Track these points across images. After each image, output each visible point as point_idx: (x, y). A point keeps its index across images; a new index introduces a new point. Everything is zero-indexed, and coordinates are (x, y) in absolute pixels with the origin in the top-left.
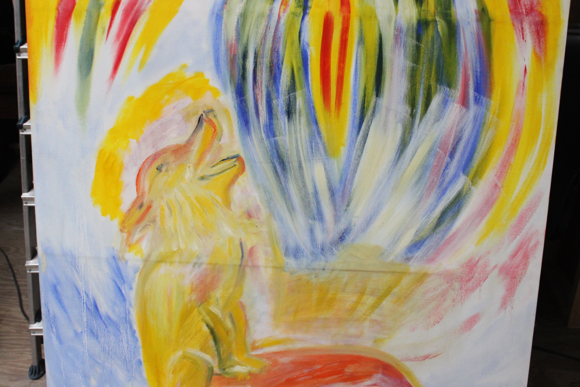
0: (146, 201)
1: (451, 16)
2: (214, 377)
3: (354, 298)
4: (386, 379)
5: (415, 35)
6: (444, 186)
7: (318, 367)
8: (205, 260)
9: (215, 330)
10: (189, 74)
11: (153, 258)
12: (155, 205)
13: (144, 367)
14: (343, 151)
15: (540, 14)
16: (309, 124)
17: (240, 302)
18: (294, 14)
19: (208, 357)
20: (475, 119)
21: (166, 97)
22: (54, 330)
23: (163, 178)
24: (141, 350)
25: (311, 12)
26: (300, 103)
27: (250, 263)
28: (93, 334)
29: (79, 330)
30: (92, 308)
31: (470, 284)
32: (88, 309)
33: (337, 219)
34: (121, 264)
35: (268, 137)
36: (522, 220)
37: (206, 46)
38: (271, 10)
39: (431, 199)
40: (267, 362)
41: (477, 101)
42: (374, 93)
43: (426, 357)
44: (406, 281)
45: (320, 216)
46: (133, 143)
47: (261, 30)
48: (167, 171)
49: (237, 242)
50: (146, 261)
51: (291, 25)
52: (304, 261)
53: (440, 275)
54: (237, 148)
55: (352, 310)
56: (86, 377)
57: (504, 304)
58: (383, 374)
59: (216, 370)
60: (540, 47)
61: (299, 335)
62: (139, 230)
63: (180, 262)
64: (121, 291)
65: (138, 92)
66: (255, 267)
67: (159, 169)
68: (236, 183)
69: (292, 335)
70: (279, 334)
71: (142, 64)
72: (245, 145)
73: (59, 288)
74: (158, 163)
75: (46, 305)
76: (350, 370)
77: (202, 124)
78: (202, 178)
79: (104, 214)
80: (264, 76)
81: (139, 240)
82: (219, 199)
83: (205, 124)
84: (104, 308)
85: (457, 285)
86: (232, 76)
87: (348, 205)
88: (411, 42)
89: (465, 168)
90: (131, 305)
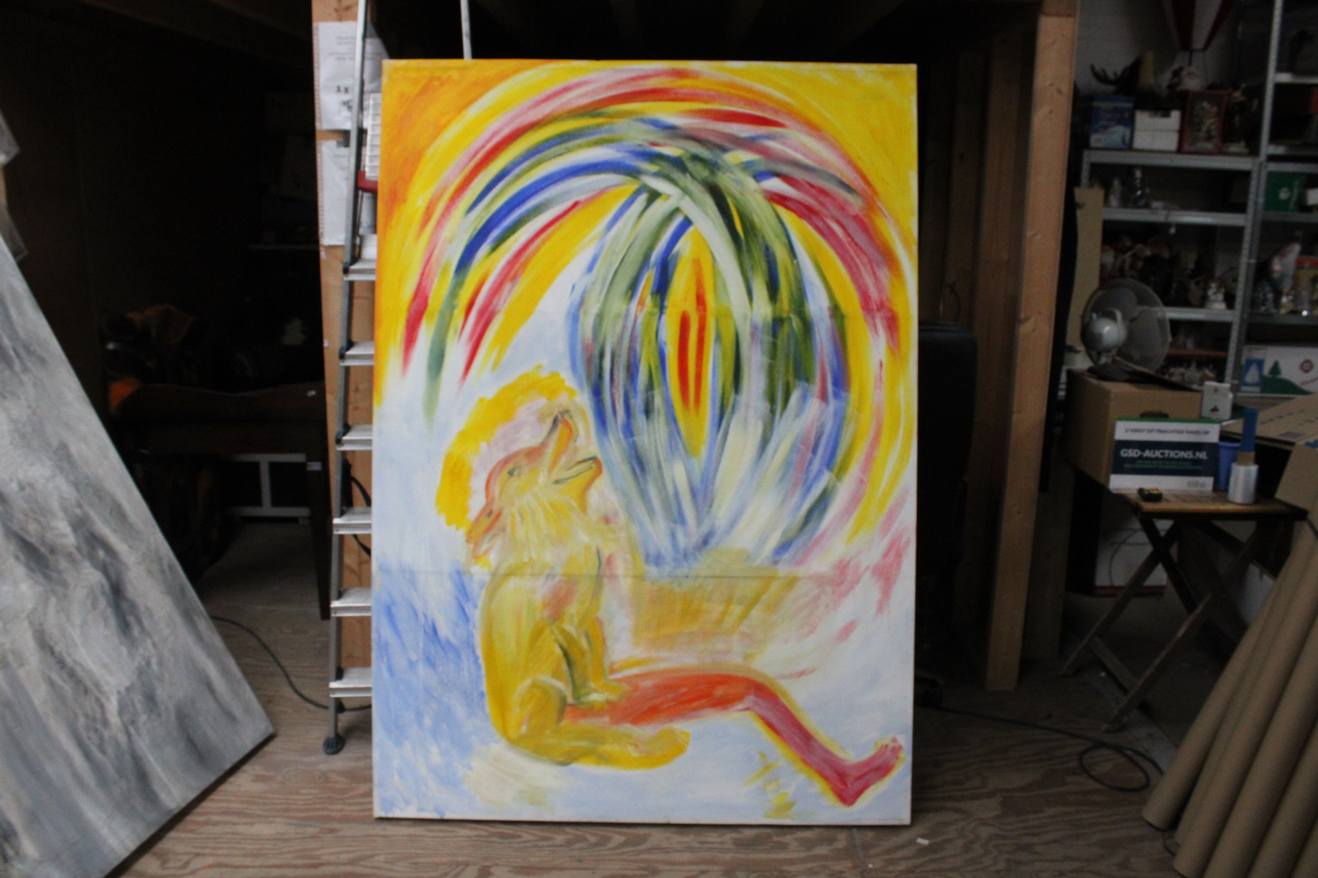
0: (495, 508)
1: (804, 313)
2: (568, 709)
3: (720, 608)
4: (759, 701)
5: (770, 332)
6: (809, 482)
7: (684, 690)
8: (559, 570)
9: (569, 652)
10: (544, 374)
11: (502, 571)
12: (505, 512)
13: (487, 701)
14: (703, 450)
15: (890, 310)
16: (668, 422)
17: (597, 618)
18: (651, 314)
19: (560, 685)
20: (836, 413)
21: (520, 398)
22: (385, 659)
23: (515, 483)
24: (484, 681)
25: (668, 311)
26: (658, 401)
27: (608, 573)
28: (430, 662)
29: (414, 658)
30: (430, 631)
31: (843, 588)
32: (425, 632)
33: (699, 522)
34: (466, 579)
35: (626, 437)
36: (891, 516)
37: (562, 346)
38: (628, 310)
39: (796, 499)
40: (626, 688)
41: (836, 395)
42: (733, 389)
43: (802, 674)
44: (775, 587)
45: (681, 519)
46: (484, 445)
47: (618, 329)
48: (519, 475)
49: (594, 550)
50: (494, 574)
51: (647, 325)
52: (667, 569)
53: (810, 578)
54: (593, 449)
55: (719, 622)
56: (419, 715)
57: (880, 608)
58: (757, 695)
59: (570, 700)
60: (893, 341)
61: (663, 654)
62: (486, 540)
63: (532, 575)
64: (463, 610)
65: (490, 394)
66: (614, 577)
67: (511, 473)
68: (593, 486)
69: (654, 654)
70: (640, 653)
71: (496, 365)
72: (602, 445)
73: (394, 610)
74: (510, 466)
75: (378, 630)
76: (719, 692)
77: (557, 425)
78: (557, 482)
79: (449, 523)
80: (621, 376)
81: (487, 552)
82: (575, 504)
83: (560, 426)
84: (444, 631)
85: (829, 589)
86: (588, 376)
87: (711, 506)
88: (767, 338)
89: (829, 463)
90: (474, 626)
